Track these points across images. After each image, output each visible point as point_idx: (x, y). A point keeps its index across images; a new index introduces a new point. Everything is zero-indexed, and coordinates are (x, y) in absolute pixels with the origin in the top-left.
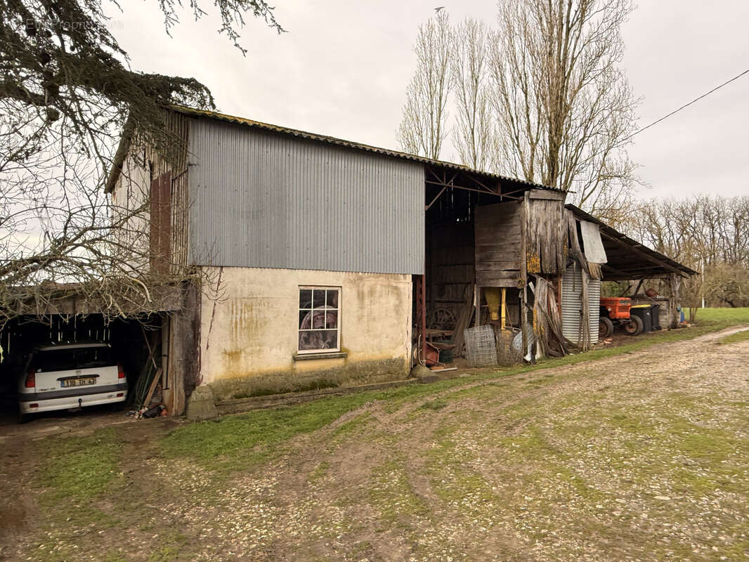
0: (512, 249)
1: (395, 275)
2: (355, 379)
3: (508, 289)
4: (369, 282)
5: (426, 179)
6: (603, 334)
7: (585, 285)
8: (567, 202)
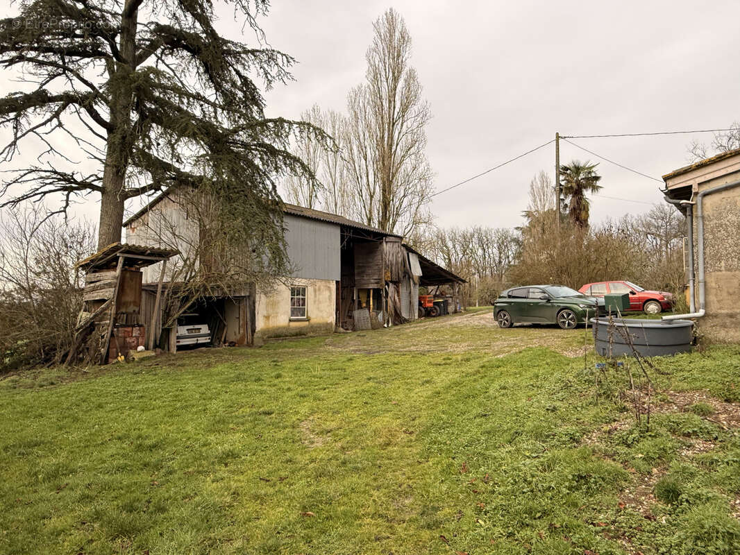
0: (377, 267)
1: (328, 281)
2: (313, 332)
3: (374, 289)
4: (319, 284)
5: (341, 232)
6: (420, 316)
7: (412, 288)
8: (403, 243)
